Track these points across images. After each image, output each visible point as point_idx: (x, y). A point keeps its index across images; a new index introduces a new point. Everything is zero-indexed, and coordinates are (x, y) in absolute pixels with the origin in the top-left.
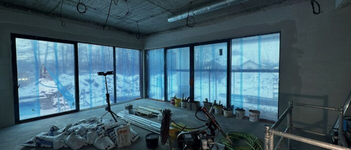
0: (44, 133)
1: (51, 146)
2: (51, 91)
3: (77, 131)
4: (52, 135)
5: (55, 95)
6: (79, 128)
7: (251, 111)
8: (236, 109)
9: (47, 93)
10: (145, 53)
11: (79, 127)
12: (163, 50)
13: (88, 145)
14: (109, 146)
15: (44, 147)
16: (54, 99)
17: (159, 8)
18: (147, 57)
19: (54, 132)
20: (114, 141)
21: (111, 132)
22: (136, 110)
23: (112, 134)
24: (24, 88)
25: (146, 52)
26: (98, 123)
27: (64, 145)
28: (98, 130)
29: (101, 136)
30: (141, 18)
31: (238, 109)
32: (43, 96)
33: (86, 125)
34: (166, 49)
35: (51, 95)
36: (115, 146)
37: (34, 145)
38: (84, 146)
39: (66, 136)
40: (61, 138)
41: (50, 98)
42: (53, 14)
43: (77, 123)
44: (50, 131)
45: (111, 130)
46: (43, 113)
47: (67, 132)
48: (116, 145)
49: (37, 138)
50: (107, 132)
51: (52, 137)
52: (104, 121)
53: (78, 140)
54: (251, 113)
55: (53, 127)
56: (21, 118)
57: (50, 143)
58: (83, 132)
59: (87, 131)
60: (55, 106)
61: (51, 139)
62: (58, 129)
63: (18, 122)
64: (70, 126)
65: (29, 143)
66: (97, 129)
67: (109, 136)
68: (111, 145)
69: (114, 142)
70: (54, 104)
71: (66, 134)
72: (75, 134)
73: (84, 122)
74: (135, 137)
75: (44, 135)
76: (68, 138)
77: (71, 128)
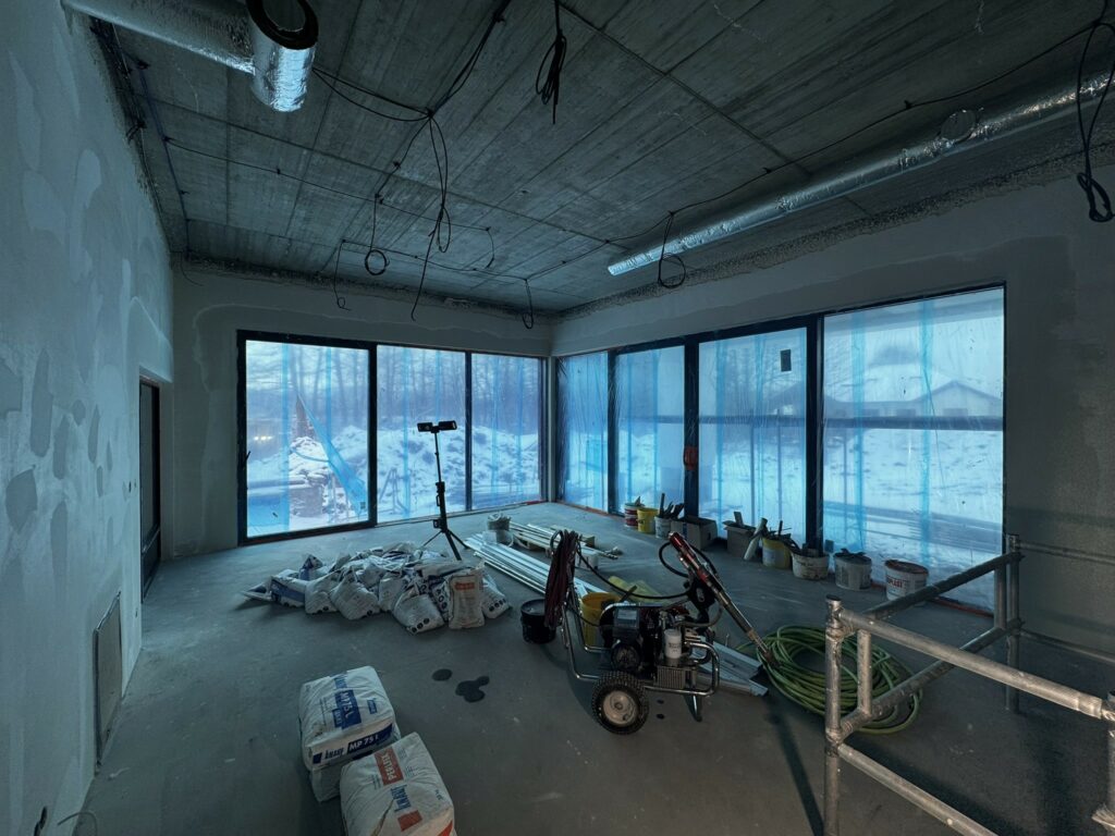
0: (291, 572)
1: (301, 604)
2: (320, 471)
3: (358, 573)
4: (306, 577)
5: (326, 480)
6: (365, 567)
7: (892, 564)
8: (838, 556)
9: (310, 475)
10: (554, 368)
11: (365, 564)
12: (604, 357)
13: (382, 611)
14: (427, 621)
15: (286, 605)
16: (326, 492)
17: (578, 237)
18: (562, 380)
19: (310, 572)
20: (441, 608)
21: (437, 584)
22: (517, 534)
23: (439, 591)
24: (265, 460)
25: (558, 364)
26: (411, 558)
27: (327, 605)
28: (406, 577)
29: (410, 592)
30: (535, 270)
31: (844, 555)
32: (302, 483)
33: (381, 562)
34: (613, 355)
35: (319, 479)
36: (442, 623)
37: (267, 596)
38: (370, 613)
39: (333, 583)
40: (324, 586)
41: (316, 487)
42: (324, 277)
43: (366, 553)
44: (304, 567)
45: (436, 578)
46: (296, 524)
47: (337, 573)
48: (447, 622)
49: (274, 581)
50: (427, 585)
51: (304, 582)
52: (427, 555)
53: (359, 596)
54: (894, 574)
55: (309, 560)
56: (251, 532)
57: (300, 595)
58: (372, 577)
59: (382, 576)
60: (326, 510)
61: (301, 585)
62: (319, 565)
63: (245, 541)
64: (347, 559)
65: (258, 590)
66: (404, 573)
67: (431, 595)
68: (433, 617)
69: (442, 613)
70: (325, 504)
71: (334, 579)
72: (352, 580)
73: (379, 553)
74: (497, 605)
75: (290, 575)
76: (337, 589)
77: (347, 566)
